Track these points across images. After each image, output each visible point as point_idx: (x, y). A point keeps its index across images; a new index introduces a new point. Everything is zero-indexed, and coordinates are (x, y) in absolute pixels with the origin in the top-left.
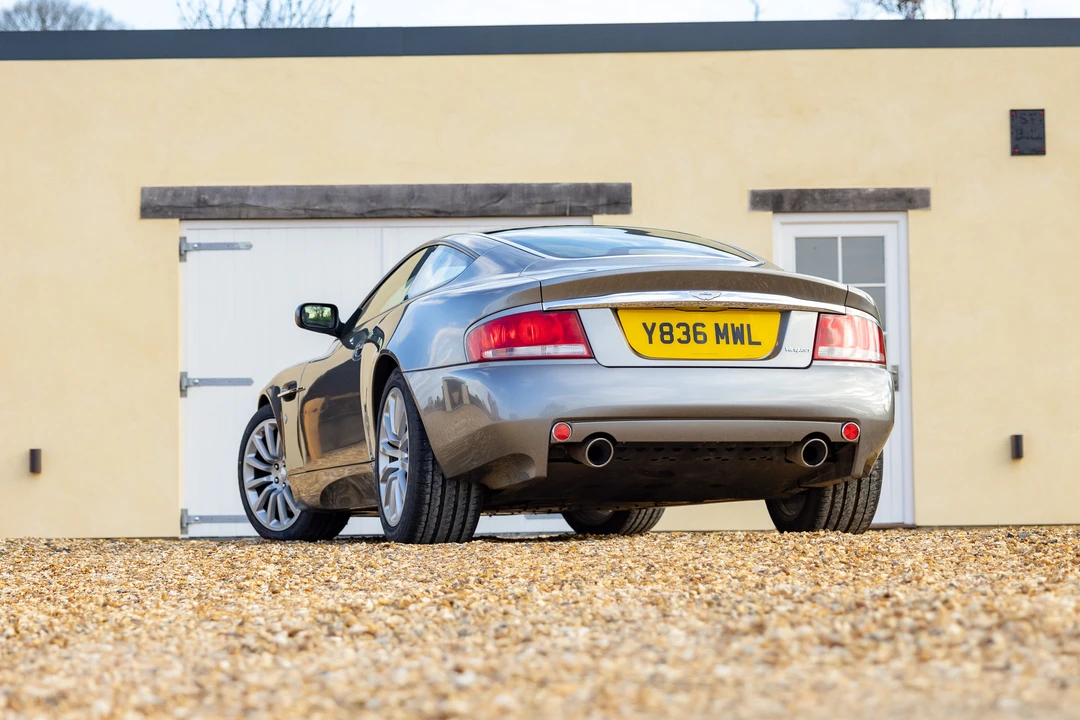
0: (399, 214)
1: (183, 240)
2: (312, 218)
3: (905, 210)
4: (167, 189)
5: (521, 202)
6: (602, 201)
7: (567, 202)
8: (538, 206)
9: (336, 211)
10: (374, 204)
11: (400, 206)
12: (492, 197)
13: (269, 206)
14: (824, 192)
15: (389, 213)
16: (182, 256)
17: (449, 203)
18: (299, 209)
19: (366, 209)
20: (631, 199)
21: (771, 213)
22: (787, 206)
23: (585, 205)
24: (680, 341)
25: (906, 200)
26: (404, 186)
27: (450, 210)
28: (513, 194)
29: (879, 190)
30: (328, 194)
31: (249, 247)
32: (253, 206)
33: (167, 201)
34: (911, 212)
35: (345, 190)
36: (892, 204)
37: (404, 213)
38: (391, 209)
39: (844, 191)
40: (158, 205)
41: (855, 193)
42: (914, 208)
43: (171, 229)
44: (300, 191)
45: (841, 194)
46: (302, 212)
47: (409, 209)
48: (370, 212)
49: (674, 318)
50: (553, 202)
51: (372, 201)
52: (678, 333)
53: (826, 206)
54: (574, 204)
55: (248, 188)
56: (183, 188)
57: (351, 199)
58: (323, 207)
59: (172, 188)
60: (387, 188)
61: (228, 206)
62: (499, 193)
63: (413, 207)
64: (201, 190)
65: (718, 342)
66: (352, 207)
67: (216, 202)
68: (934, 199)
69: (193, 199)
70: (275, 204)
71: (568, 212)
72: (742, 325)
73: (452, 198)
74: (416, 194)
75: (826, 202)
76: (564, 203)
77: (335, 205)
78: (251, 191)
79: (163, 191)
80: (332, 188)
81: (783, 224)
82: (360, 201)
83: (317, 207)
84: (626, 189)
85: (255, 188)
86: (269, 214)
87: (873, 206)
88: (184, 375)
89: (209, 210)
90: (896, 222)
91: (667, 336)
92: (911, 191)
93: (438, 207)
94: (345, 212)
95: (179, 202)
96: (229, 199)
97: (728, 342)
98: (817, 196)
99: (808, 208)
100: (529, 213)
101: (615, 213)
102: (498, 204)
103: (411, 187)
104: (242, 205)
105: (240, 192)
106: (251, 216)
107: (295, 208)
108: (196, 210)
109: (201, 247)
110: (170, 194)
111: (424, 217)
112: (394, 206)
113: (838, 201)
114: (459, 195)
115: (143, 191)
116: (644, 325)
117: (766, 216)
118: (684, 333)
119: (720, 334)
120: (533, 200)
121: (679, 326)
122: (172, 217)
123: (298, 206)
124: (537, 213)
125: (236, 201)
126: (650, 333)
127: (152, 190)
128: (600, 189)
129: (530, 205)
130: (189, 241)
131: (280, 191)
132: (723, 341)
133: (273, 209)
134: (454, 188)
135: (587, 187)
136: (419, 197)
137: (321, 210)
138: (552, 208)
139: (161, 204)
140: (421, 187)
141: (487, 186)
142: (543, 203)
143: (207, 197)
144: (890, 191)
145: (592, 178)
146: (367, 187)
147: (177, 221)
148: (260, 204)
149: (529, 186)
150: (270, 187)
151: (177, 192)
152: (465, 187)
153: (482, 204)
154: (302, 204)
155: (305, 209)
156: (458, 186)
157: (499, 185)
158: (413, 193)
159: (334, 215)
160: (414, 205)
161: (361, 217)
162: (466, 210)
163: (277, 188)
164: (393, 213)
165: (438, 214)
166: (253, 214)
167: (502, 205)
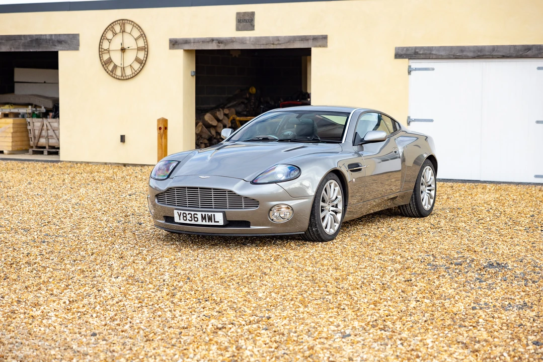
0: (489, 57)
1: (410, 67)
2: (456, 58)
4: (404, 48)
5: (537, 52)
10: (479, 53)
11: (489, 54)
12: (526, 50)
13: (440, 54)
15: (485, 57)
16: (409, 73)
17: (508, 53)
19: (476, 55)
26: (491, 46)
27: (509, 55)
28: (534, 49)
30: (462, 49)
31: (433, 69)
32: (434, 54)
33: (404, 52)
35: (469, 48)
37: (491, 57)
40: (402, 54)
43: (405, 62)
44: (452, 48)
46: (452, 56)
47: (492, 55)
48: (477, 56)
55: (433, 47)
56: (410, 47)
57: (470, 51)
58: (460, 54)
59: (406, 47)
60: (484, 47)
61: (425, 54)
62: (528, 48)
64: (416, 48)
66: (471, 54)
67: (421, 52)
69: (413, 51)
70: (443, 53)
73: (509, 50)
74: (496, 49)
77: (465, 53)
79: (403, 48)
80: (464, 47)
82: (474, 52)
83: (458, 54)
85: (435, 47)
86: (440, 57)
88: (409, 117)
89: (419, 55)
93: (504, 54)
94: (468, 56)
95: (408, 53)
96: (426, 51)
100: (540, 56)
102: (527, 53)
103: (494, 46)
104: (430, 54)
105: (430, 49)
107: (450, 55)
108: (414, 56)
109: (416, 69)
110: (405, 49)
111: (498, 58)
112: (487, 54)
114: (512, 51)
115: (396, 48)
120: (542, 52)
122: (406, 58)
124: (542, 56)
125: (428, 52)
127: (399, 48)
129: (540, 53)
130: (412, 67)
131: (444, 48)
133: (442, 55)
134: (510, 47)
136: (496, 50)
137: (459, 56)
139: (402, 53)
140: (498, 46)
141: (523, 46)
143: (418, 51)
146: (477, 46)
147: (407, 60)
148: (437, 53)
149: (540, 46)
150: (440, 47)
151: (408, 49)
152: (515, 46)
153: (521, 53)
154: (452, 54)
155: (453, 55)
156: (512, 45)
157: (528, 46)
158: (494, 49)
159: (464, 57)
160: (494, 54)
161: (474, 58)
162: (514, 55)
163: (443, 47)
164: (487, 57)
165: (503, 57)
166: (434, 57)
167: (529, 53)
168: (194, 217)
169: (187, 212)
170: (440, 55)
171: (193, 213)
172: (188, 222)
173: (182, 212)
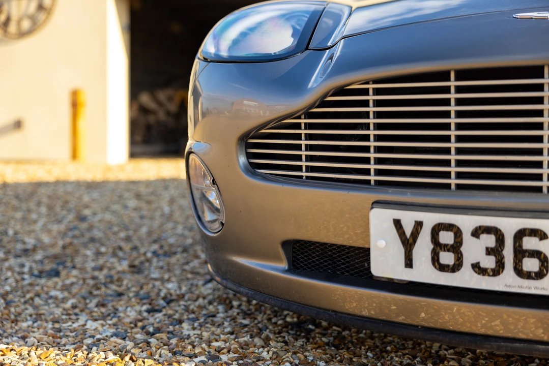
168: (520, 254)
169: (467, 222)
171: (509, 225)
172: (466, 279)
173: (430, 219)
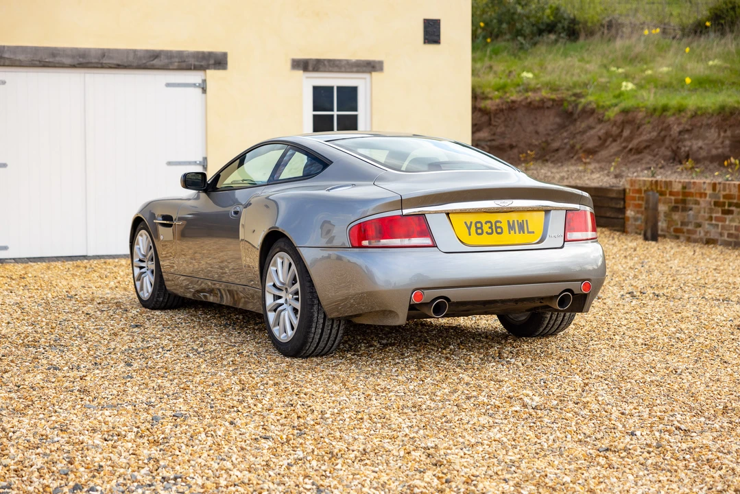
0: (96, 65)
2: (44, 66)
3: (370, 72)
5: (166, 61)
6: (212, 62)
7: (192, 61)
8: (176, 64)
9: (58, 63)
10: (81, 60)
11: (97, 61)
12: (150, 57)
13: (18, 58)
14: (329, 61)
15: (90, 65)
17: (125, 60)
18: (36, 61)
19: (76, 62)
20: (227, 61)
21: (301, 72)
22: (310, 68)
23: (202, 64)
24: (487, 233)
25: (371, 67)
26: (99, 49)
27: (126, 64)
28: (162, 56)
29: (357, 60)
30: (53, 52)
31: (4, 83)
32: (7, 58)
34: (374, 74)
35: (64, 50)
36: (364, 69)
37: (99, 66)
38: (91, 63)
39: (340, 61)
41: (345, 62)
42: (375, 71)
44: (36, 50)
45: (338, 62)
46: (37, 63)
47: (102, 63)
48: (79, 64)
49: (483, 218)
50: (184, 61)
51: (80, 57)
52: (486, 228)
53: (331, 69)
54: (197, 63)
55: (4, 47)
57: (67, 56)
58: (51, 60)
60: (89, 50)
62: (155, 55)
63: (104, 62)
65: (510, 233)
66: (68, 61)
68: (386, 66)
70: (21, 57)
71: (193, 67)
72: (523, 221)
73: (127, 57)
74: (106, 54)
75: (330, 66)
76: (190, 62)
77: (58, 59)
78: (6, 49)
80: (56, 49)
81: (307, 78)
82: (73, 57)
83: (47, 60)
84: (225, 55)
85: (9, 47)
86: (17, 63)
87: (355, 69)
90: (365, 79)
91: (479, 230)
92: (374, 62)
93: (119, 63)
94: (64, 64)
97: (515, 233)
98: (326, 63)
99: (321, 69)
100: (171, 67)
101: (219, 69)
102: (152, 63)
103: (103, 49)
104: (1, 57)
105: (1, 49)
106: (6, 64)
107: (33, 60)
111: (110, 68)
112: (93, 61)
113: (337, 66)
114: (131, 58)
116: (465, 223)
117: (300, 73)
118: (489, 228)
119: (511, 227)
120: (173, 60)
121: (486, 223)
123: (35, 59)
124: (175, 68)
126: (469, 228)
128: (210, 55)
129: (171, 63)
131: (24, 49)
132: (512, 232)
133: (20, 61)
134: (128, 51)
135: (203, 53)
136: (108, 56)
137: (49, 62)
138: (184, 65)
140: (109, 50)
141: (147, 51)
142: (179, 62)
144: (363, 61)
145: (206, 49)
146: (77, 49)
148: (12, 57)
149: (171, 52)
150: (17, 47)
152: (135, 51)
153: (144, 61)
154: (38, 58)
155: (40, 61)
156: (130, 50)
157: (153, 51)
158: (104, 53)
159: (57, 65)
160: (105, 61)
161: (73, 66)
162: (135, 64)
163: (22, 47)
164: (92, 65)
165: (118, 67)
166: (7, 62)
167: (156, 62)
170: (16, 60)
